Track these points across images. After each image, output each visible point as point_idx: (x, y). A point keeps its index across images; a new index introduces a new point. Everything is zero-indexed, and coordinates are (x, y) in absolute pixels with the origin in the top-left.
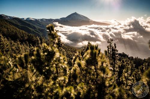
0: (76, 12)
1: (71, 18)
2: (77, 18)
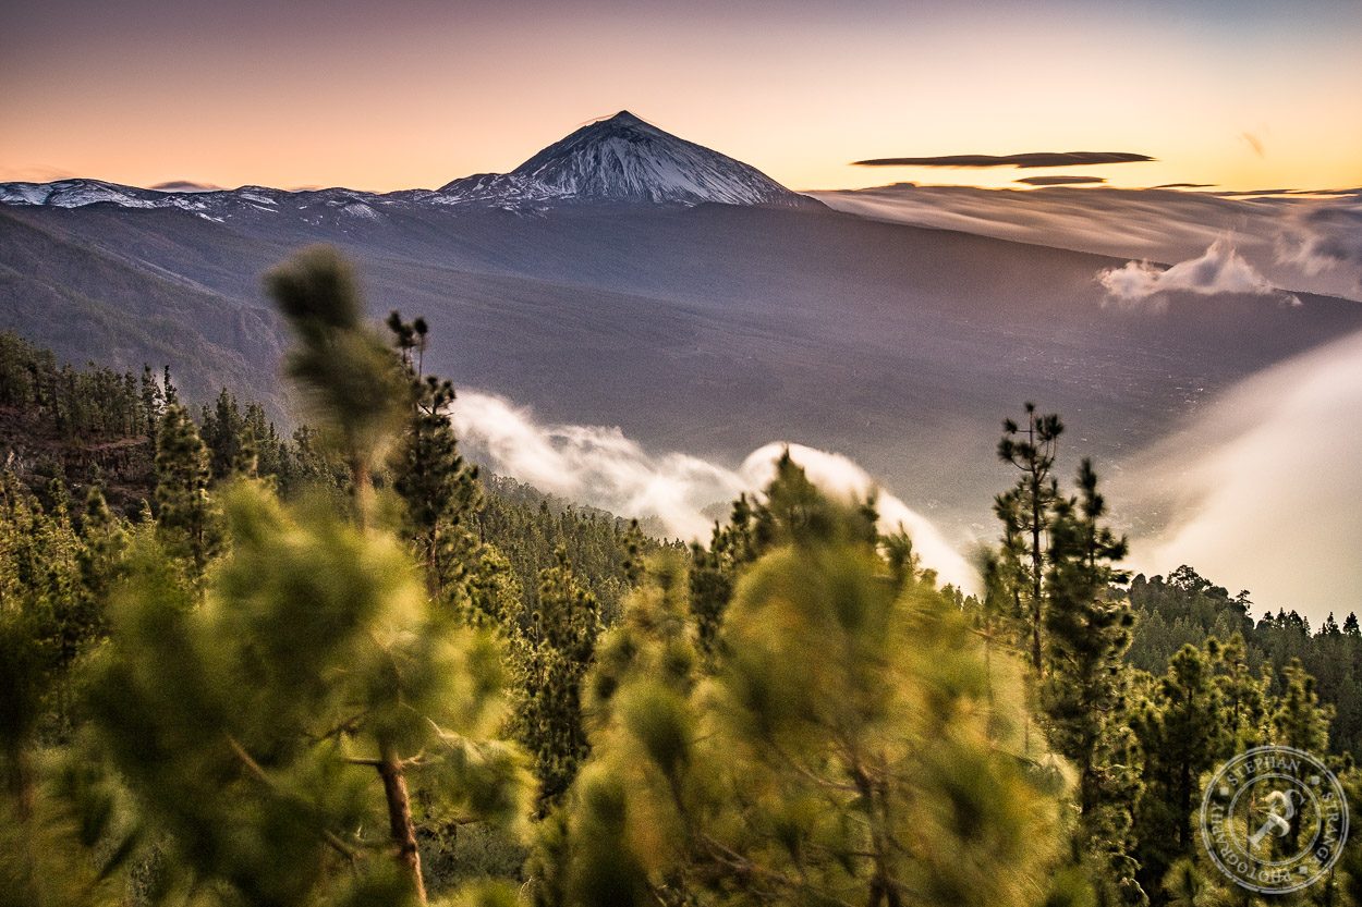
1: (573, 181)
2: (643, 181)
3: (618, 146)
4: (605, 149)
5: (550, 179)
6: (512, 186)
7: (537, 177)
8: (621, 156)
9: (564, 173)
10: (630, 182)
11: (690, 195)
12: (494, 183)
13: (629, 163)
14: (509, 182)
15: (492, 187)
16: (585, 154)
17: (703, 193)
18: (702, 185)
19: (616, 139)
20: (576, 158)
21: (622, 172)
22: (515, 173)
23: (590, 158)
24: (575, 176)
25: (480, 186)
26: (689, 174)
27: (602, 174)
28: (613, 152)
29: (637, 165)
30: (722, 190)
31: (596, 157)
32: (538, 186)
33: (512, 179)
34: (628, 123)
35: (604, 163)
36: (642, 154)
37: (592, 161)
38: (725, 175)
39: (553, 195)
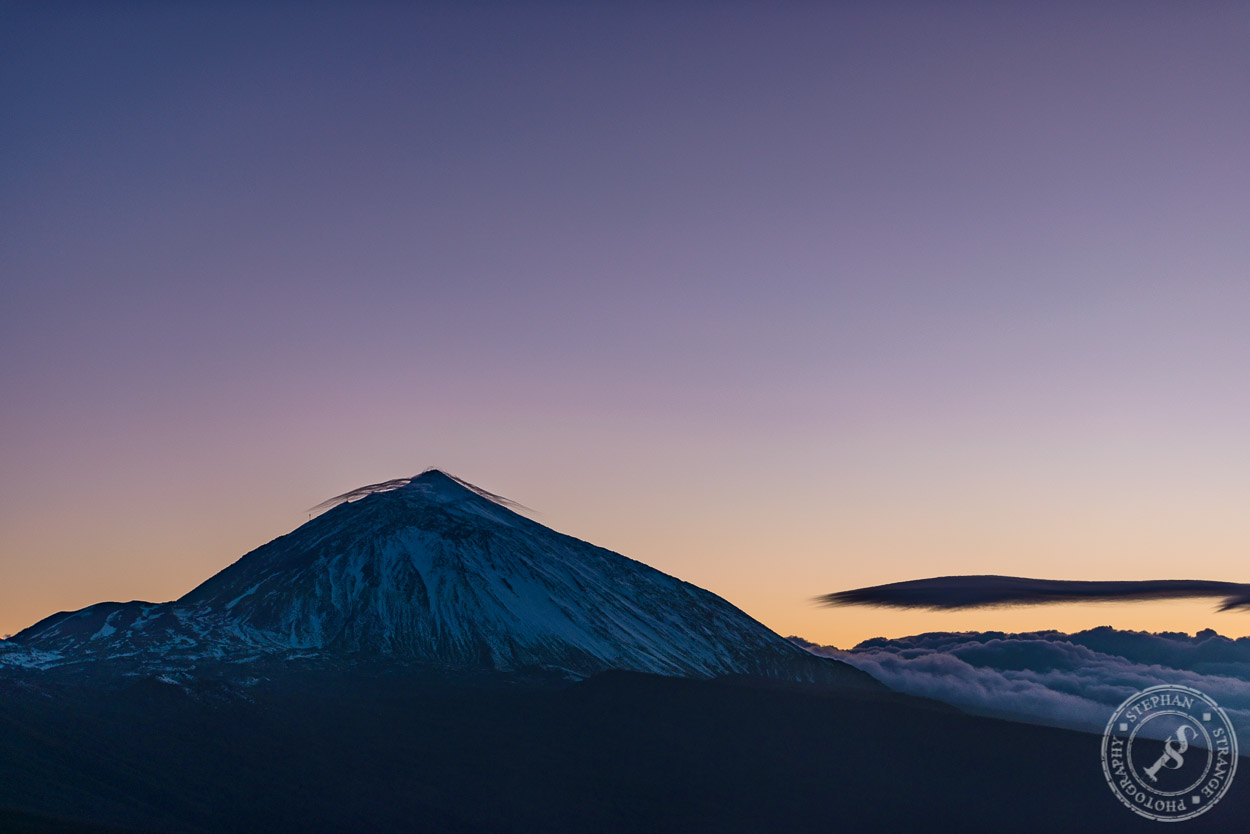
0: (434, 477)
1: (316, 622)
2: (471, 622)
3: (417, 545)
4: (389, 552)
5: (264, 617)
6: (180, 630)
7: (236, 612)
8: (423, 566)
9: (297, 603)
10: (444, 624)
11: (575, 656)
12: (139, 623)
13: (442, 582)
14: (174, 622)
15: (135, 631)
16: (344, 563)
17: (603, 652)
18: (602, 633)
19: (414, 531)
20: (325, 570)
21: (425, 602)
22: (187, 600)
23: (356, 571)
24: (320, 610)
25: (108, 631)
26: (572, 609)
27: (381, 607)
28: (406, 558)
29: (460, 590)
30: (645, 642)
31: (369, 571)
32: (237, 632)
33: (181, 615)
34: (443, 498)
35: (386, 584)
36: (470, 564)
37: (360, 576)
38: (651, 613)
39: (270, 650)
